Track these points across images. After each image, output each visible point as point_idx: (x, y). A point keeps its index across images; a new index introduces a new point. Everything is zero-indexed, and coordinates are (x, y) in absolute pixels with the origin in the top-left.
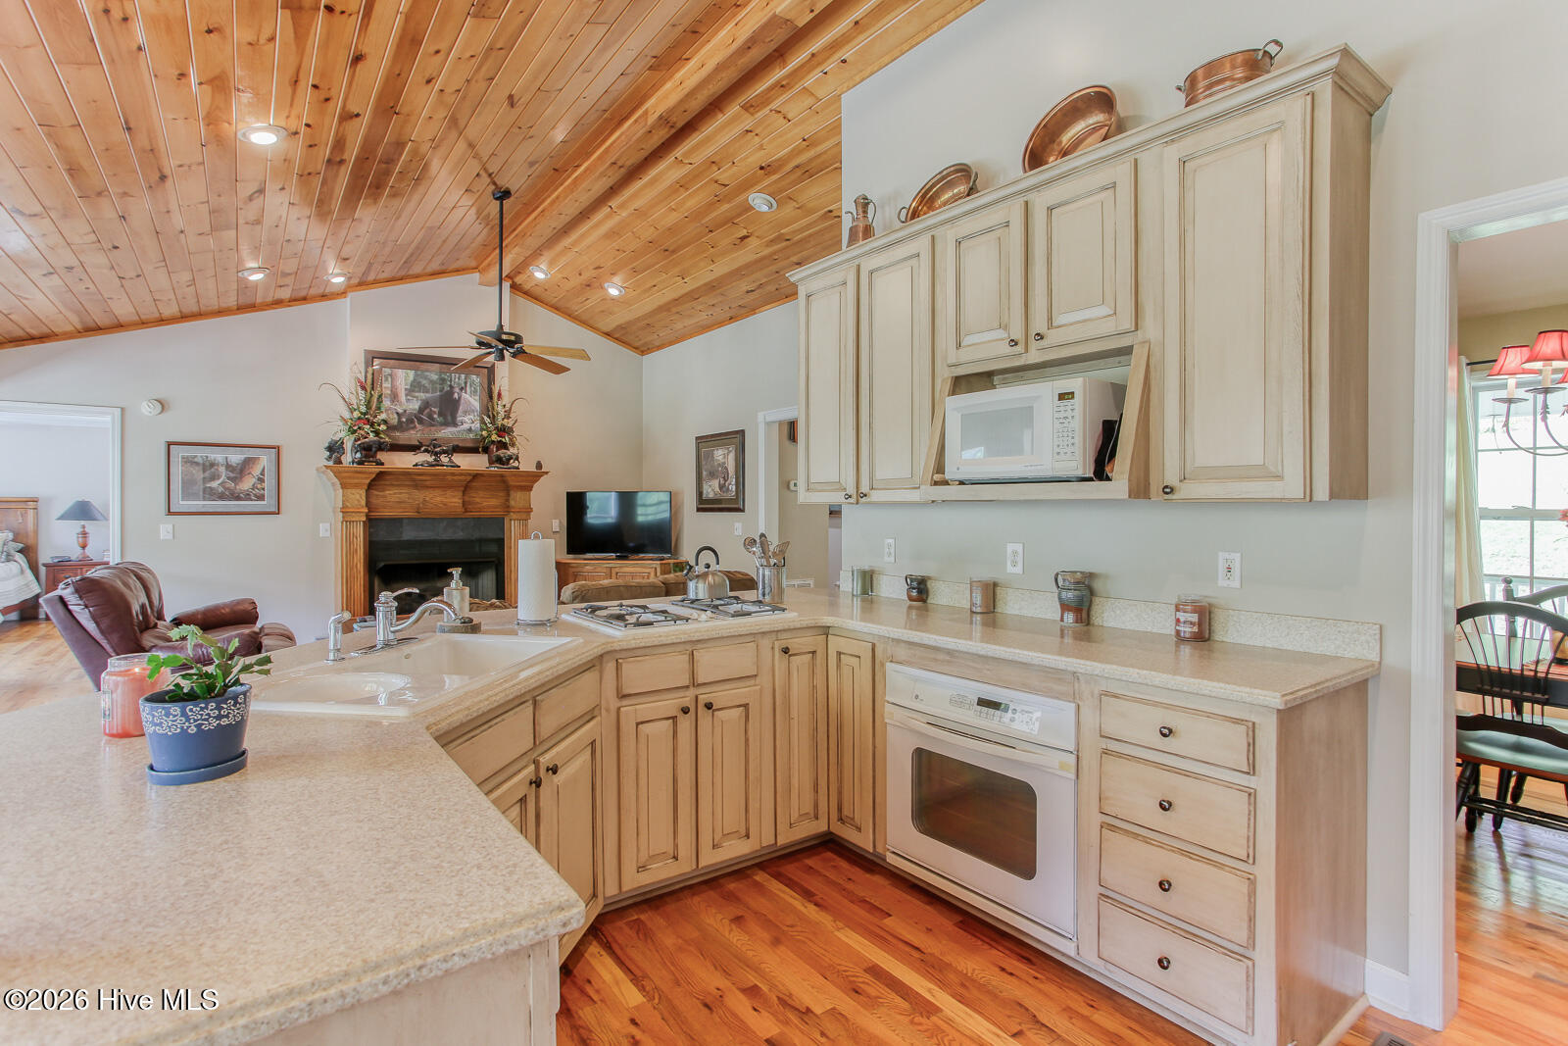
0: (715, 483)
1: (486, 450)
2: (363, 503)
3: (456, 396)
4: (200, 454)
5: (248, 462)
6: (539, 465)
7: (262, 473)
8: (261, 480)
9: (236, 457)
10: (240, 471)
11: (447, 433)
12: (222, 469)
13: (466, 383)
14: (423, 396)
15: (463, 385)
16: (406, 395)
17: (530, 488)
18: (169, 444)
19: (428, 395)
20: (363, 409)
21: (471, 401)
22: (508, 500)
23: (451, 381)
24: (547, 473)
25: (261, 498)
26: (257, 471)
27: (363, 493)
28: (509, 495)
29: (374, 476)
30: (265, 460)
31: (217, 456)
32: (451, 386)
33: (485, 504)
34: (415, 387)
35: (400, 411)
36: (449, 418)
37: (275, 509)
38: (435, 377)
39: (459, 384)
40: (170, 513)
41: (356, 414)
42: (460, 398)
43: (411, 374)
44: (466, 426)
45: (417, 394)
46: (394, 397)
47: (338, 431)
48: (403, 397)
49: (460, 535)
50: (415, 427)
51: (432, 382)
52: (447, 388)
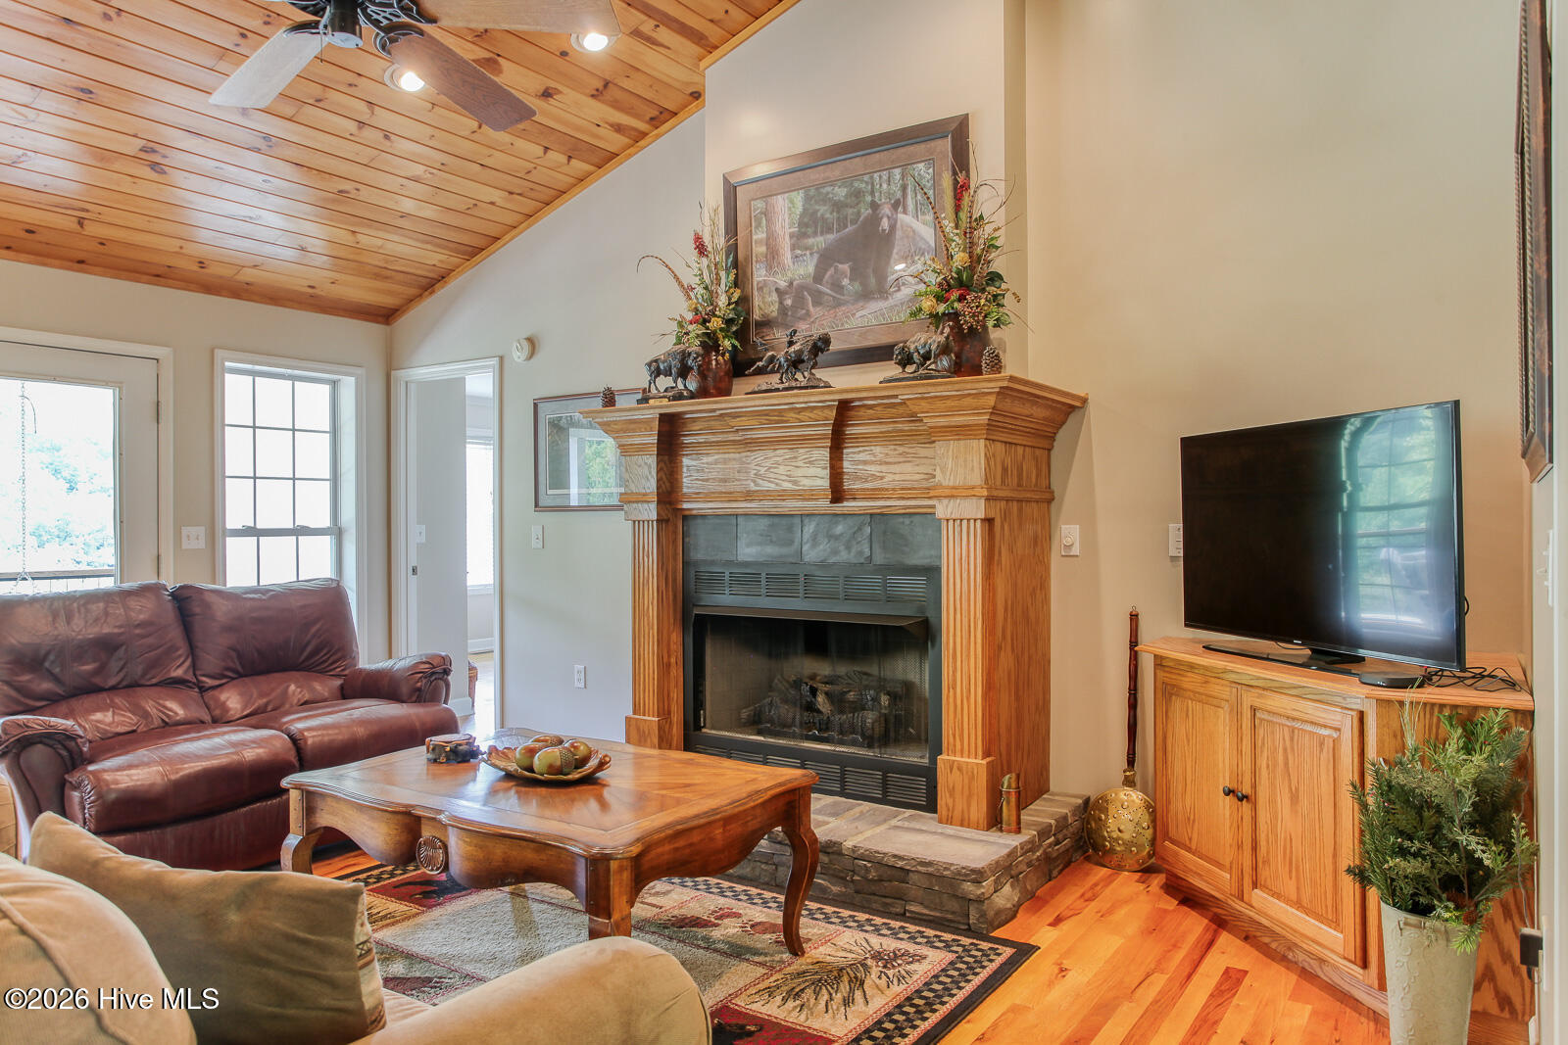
3: (885, 224)
13: (904, 188)
14: (820, 241)
15: (899, 194)
16: (793, 248)
19: (831, 237)
21: (918, 227)
23: (872, 193)
32: (874, 206)
34: (807, 225)
35: (783, 284)
36: (873, 281)
38: (841, 193)
39: (889, 195)
42: (893, 227)
43: (800, 199)
44: (906, 294)
45: (811, 241)
46: (772, 256)
48: (787, 256)
50: (808, 314)
51: (838, 206)
52: (866, 212)
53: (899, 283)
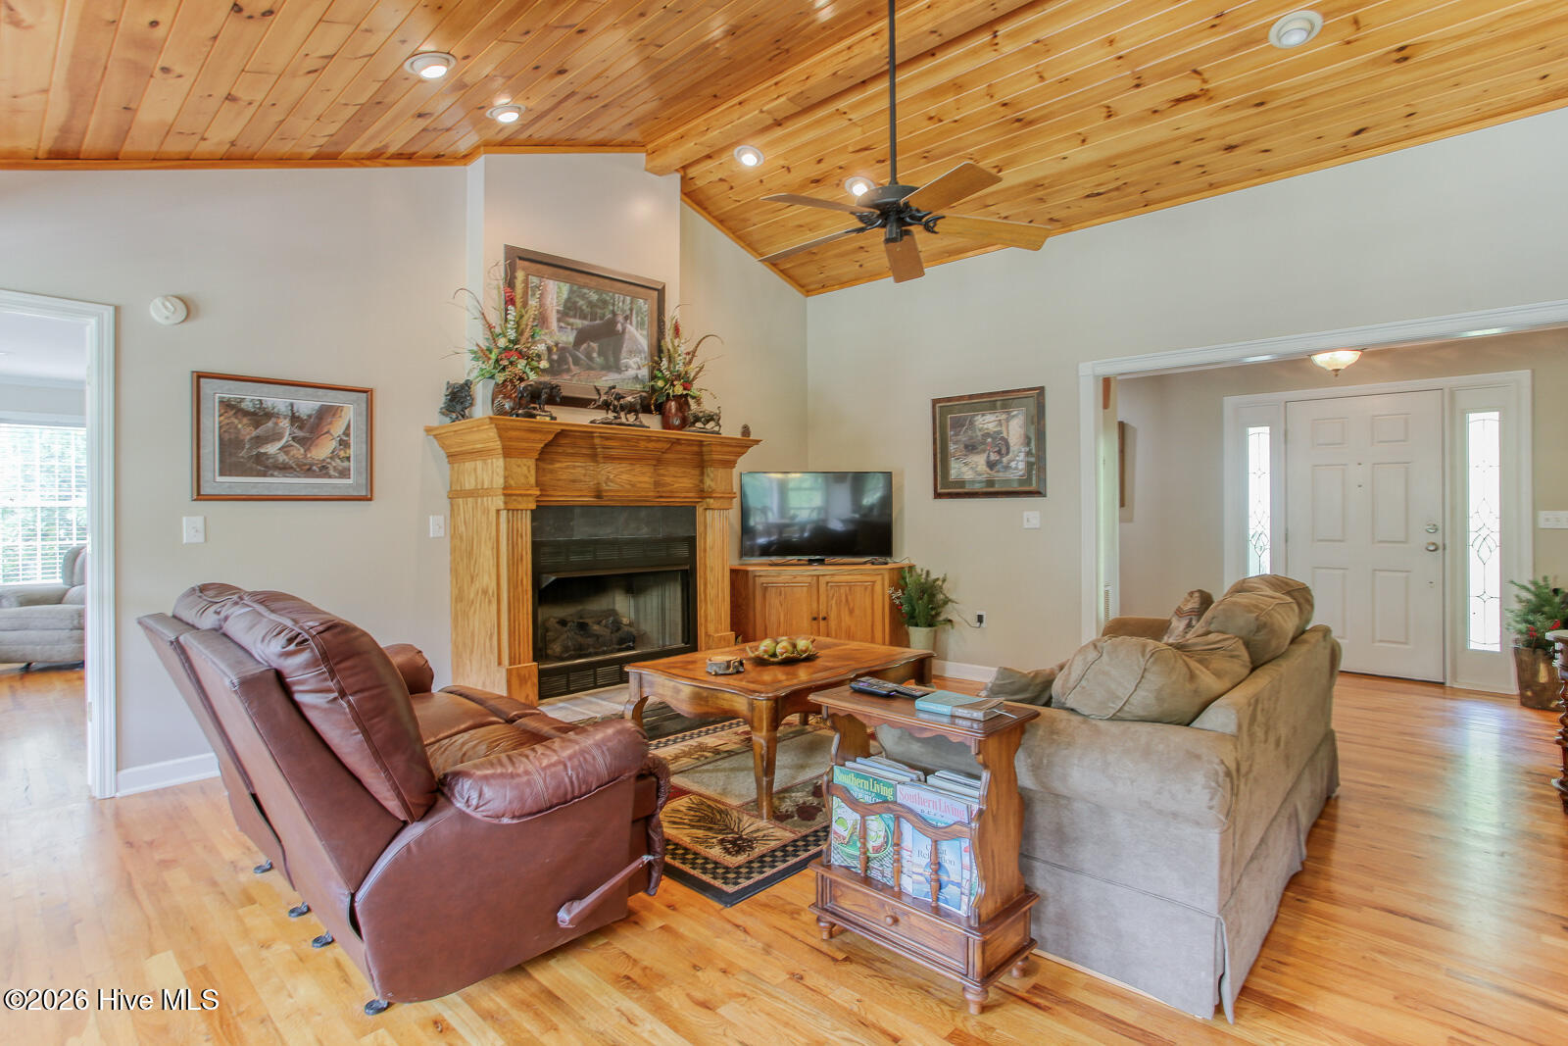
0: (979, 461)
1: (660, 409)
2: (532, 480)
3: (619, 327)
4: (249, 395)
5: (325, 414)
6: (746, 431)
7: (347, 433)
8: (344, 444)
9: (307, 405)
10: (310, 428)
12: (285, 423)
13: (631, 310)
14: (579, 323)
15: (628, 312)
16: (559, 320)
17: (731, 464)
18: (200, 376)
19: (586, 323)
20: (512, 334)
21: (638, 337)
22: (702, 481)
23: (614, 305)
24: (757, 442)
25: (344, 473)
26: (338, 429)
27: (532, 463)
28: (702, 474)
29: (551, 437)
30: (351, 412)
31: (277, 401)
32: (614, 313)
33: (676, 485)
34: (569, 309)
35: (553, 342)
36: (611, 359)
37: (365, 493)
38: (594, 297)
39: (623, 311)
40: (199, 496)
41: (502, 342)
42: (624, 330)
43: (565, 288)
44: (631, 373)
45: (571, 320)
46: (545, 324)
47: (465, 368)
48: (554, 323)
49: (645, 532)
50: (569, 370)
51: (591, 304)
52: (609, 316)
53: (627, 367)
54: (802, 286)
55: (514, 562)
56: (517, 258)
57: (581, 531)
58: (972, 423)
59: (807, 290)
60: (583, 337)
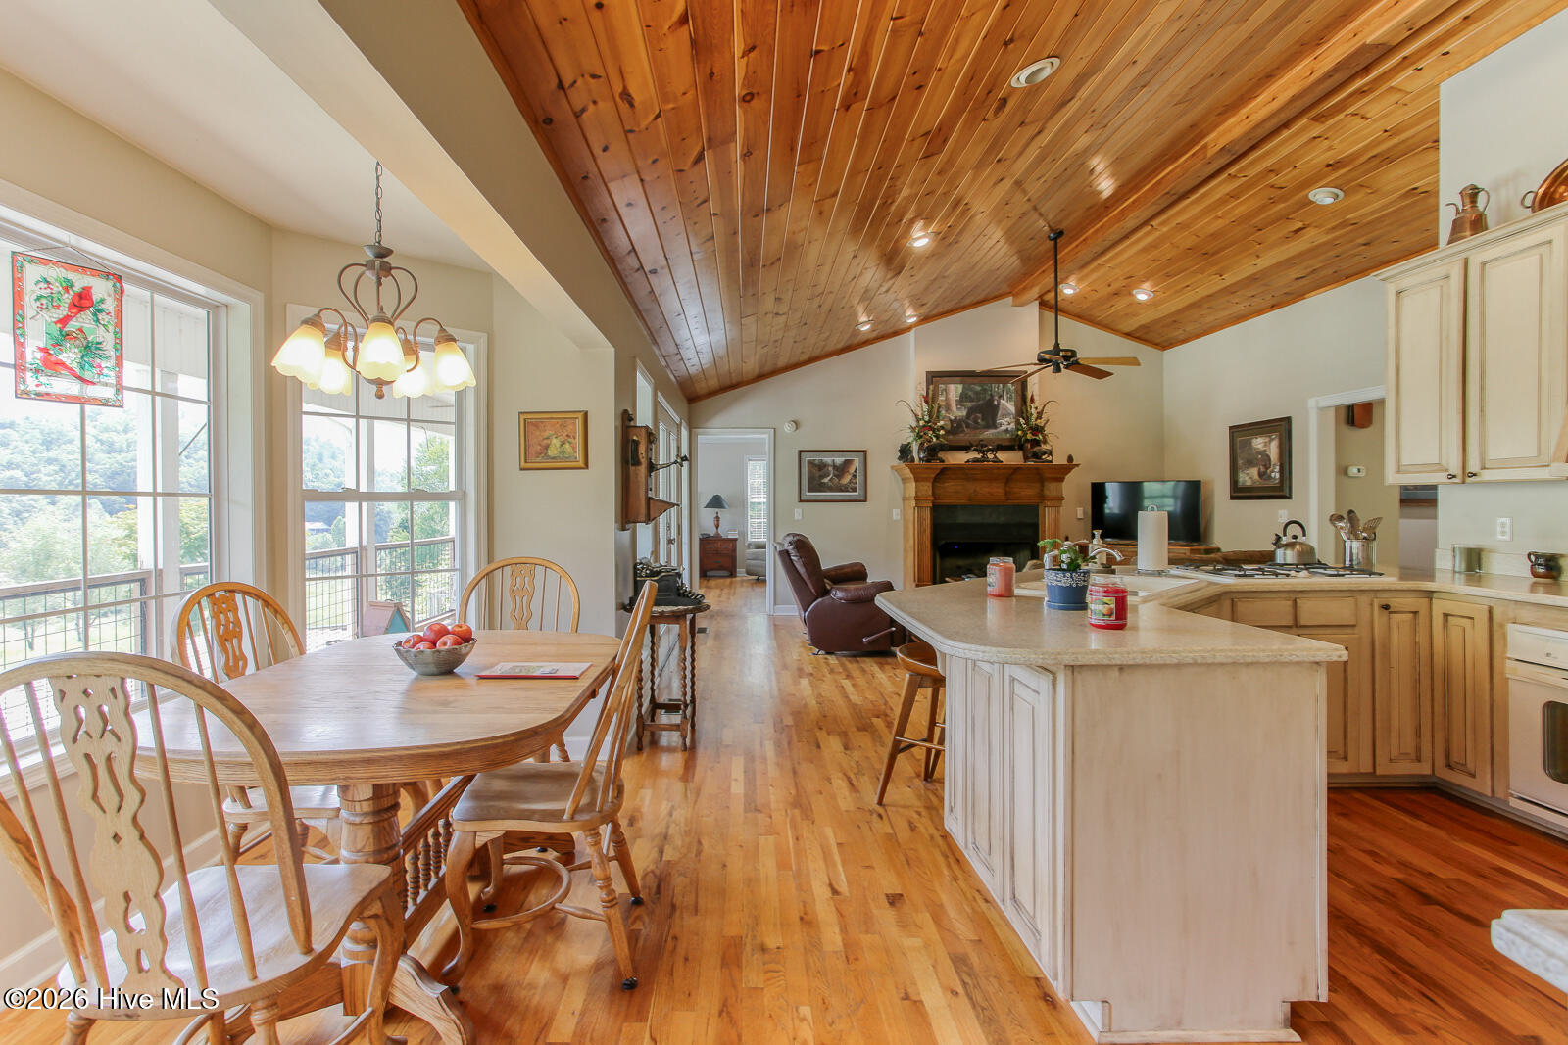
0: (1254, 472)
1: (1021, 447)
2: (930, 493)
3: (996, 402)
4: (817, 458)
5: (848, 463)
6: (1070, 459)
7: (855, 471)
8: (855, 476)
9: (839, 460)
10: (841, 470)
11: (989, 433)
12: (831, 469)
14: (969, 404)
16: (957, 405)
17: (1062, 480)
18: (800, 452)
19: (973, 403)
20: (927, 418)
21: (1009, 405)
22: (1042, 490)
24: (1077, 465)
25: (854, 490)
26: (852, 470)
27: (930, 484)
28: (1042, 486)
29: (938, 471)
30: (857, 461)
31: (828, 459)
32: (991, 395)
33: (1023, 493)
34: (963, 398)
35: (953, 418)
36: (990, 422)
37: (862, 498)
38: (978, 388)
40: (801, 501)
41: (922, 423)
42: (999, 404)
43: (960, 387)
44: (1003, 428)
46: (948, 408)
47: (908, 437)
48: (954, 407)
49: (1002, 520)
51: (977, 393)
52: (988, 397)
53: (1001, 425)
54: (1157, 344)
55: (921, 532)
56: (934, 377)
57: (962, 518)
58: (1251, 443)
59: (1164, 345)
60: (971, 411)
